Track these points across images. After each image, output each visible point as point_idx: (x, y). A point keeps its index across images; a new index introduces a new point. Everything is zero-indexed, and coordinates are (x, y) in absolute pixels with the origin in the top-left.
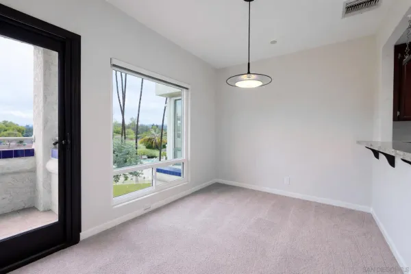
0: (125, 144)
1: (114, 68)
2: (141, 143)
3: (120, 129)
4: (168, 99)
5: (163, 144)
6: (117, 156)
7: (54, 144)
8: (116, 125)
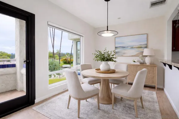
0: (54, 61)
1: (49, 26)
2: (62, 61)
3: (52, 55)
4: (74, 41)
5: (71, 61)
6: (50, 66)
7: (24, 62)
8: (50, 53)
